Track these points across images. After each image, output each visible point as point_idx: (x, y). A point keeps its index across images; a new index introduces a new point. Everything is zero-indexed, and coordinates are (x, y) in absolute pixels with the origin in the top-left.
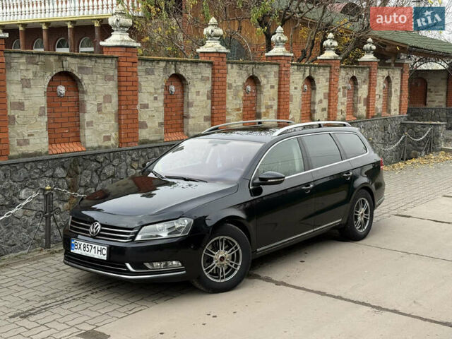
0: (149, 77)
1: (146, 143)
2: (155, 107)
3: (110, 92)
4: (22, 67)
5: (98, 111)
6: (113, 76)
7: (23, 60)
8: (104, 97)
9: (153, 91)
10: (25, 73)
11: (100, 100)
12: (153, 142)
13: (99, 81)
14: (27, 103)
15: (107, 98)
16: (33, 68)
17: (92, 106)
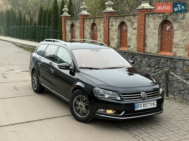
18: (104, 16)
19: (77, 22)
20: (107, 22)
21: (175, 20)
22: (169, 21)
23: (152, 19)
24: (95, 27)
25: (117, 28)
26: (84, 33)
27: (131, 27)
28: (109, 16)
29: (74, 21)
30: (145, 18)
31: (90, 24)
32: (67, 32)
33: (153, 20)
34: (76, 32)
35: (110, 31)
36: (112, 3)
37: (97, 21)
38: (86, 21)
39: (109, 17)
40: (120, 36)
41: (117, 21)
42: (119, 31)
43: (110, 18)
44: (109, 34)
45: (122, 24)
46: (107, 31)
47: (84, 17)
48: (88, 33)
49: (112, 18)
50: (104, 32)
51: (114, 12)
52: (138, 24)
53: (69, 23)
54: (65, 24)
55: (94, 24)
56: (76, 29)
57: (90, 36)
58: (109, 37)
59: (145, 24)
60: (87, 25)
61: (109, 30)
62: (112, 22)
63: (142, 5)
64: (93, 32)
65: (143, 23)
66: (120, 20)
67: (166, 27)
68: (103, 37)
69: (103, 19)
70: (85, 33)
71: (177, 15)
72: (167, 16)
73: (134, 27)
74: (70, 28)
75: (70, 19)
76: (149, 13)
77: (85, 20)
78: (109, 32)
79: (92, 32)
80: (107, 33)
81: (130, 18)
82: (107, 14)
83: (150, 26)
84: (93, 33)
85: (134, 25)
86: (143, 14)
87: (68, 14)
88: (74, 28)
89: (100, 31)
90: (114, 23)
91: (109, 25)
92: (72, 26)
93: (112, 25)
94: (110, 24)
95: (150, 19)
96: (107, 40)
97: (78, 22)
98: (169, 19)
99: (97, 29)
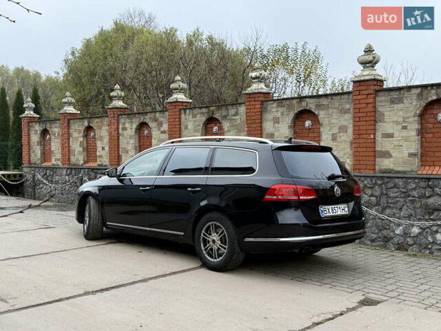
0: (396, 106)
1: (390, 172)
2: (402, 137)
3: (346, 124)
4: (274, 110)
5: (332, 140)
6: (349, 109)
7: (275, 105)
8: (339, 128)
9: (400, 119)
10: (275, 113)
11: (335, 130)
12: (398, 172)
13: (334, 115)
14: (276, 134)
15: (343, 129)
16: (281, 110)
17: (327, 135)
18: (108, 113)
19: (53, 126)
20: (116, 124)
21: (225, 117)
22: (216, 120)
23: (191, 116)
24: (92, 134)
25: (133, 133)
26: (69, 143)
27: (157, 129)
28: (119, 113)
29: (48, 125)
30: (180, 115)
31: (82, 129)
32: (32, 144)
33: (193, 117)
34: (52, 144)
35: (121, 138)
36: (123, 93)
37: (95, 123)
38: (74, 123)
39: (119, 115)
40: (138, 145)
41: (134, 120)
42: (137, 137)
43: (120, 117)
44: (118, 142)
45: (143, 125)
46: (116, 138)
47: (69, 117)
48: (79, 144)
49: (123, 116)
50: (110, 139)
51: (126, 108)
52: (169, 125)
53: (38, 128)
54: (29, 131)
55: (89, 129)
56: (53, 137)
57: (81, 149)
58: (118, 148)
59: (180, 124)
60: (76, 130)
61: (118, 137)
62: (124, 124)
63: (175, 96)
64: (87, 141)
65: (178, 123)
66: (138, 120)
67: (212, 128)
68: (107, 148)
69: (106, 119)
70: (71, 144)
71: (228, 110)
72: (213, 111)
73: (162, 129)
74: (39, 137)
75: (39, 122)
76: (184, 107)
77: (71, 122)
78: (118, 139)
79: (85, 142)
80: (116, 141)
81: (155, 117)
82: (114, 110)
83: (189, 127)
84: (87, 144)
85: (162, 126)
86: (177, 110)
87: (35, 112)
88: (48, 136)
89: (101, 138)
90: (127, 125)
91: (118, 128)
92: (45, 132)
93: (125, 129)
94: (121, 126)
95: (187, 117)
96: (116, 152)
97: (58, 125)
98: (217, 116)
99: (97, 136)
